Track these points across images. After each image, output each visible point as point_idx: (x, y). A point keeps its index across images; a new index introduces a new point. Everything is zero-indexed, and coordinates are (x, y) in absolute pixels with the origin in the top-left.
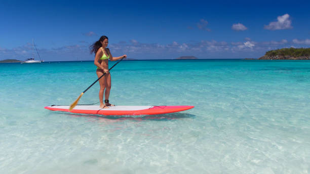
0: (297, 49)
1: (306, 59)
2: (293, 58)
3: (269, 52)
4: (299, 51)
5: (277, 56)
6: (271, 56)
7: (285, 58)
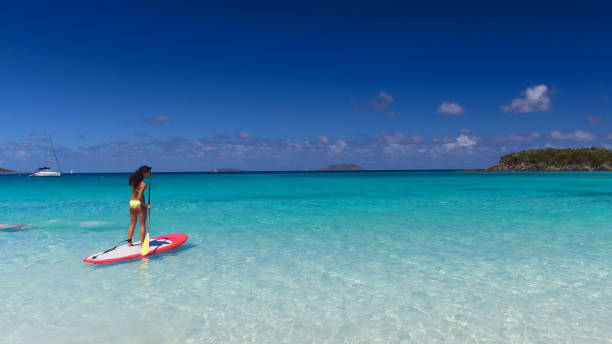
0: (559, 151)
1: (577, 170)
2: (552, 167)
3: (507, 156)
4: (565, 153)
5: (522, 164)
6: (510, 163)
7: (538, 169)
